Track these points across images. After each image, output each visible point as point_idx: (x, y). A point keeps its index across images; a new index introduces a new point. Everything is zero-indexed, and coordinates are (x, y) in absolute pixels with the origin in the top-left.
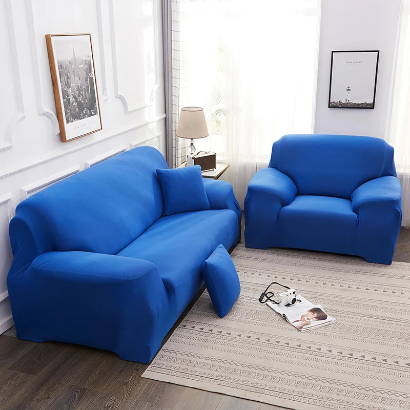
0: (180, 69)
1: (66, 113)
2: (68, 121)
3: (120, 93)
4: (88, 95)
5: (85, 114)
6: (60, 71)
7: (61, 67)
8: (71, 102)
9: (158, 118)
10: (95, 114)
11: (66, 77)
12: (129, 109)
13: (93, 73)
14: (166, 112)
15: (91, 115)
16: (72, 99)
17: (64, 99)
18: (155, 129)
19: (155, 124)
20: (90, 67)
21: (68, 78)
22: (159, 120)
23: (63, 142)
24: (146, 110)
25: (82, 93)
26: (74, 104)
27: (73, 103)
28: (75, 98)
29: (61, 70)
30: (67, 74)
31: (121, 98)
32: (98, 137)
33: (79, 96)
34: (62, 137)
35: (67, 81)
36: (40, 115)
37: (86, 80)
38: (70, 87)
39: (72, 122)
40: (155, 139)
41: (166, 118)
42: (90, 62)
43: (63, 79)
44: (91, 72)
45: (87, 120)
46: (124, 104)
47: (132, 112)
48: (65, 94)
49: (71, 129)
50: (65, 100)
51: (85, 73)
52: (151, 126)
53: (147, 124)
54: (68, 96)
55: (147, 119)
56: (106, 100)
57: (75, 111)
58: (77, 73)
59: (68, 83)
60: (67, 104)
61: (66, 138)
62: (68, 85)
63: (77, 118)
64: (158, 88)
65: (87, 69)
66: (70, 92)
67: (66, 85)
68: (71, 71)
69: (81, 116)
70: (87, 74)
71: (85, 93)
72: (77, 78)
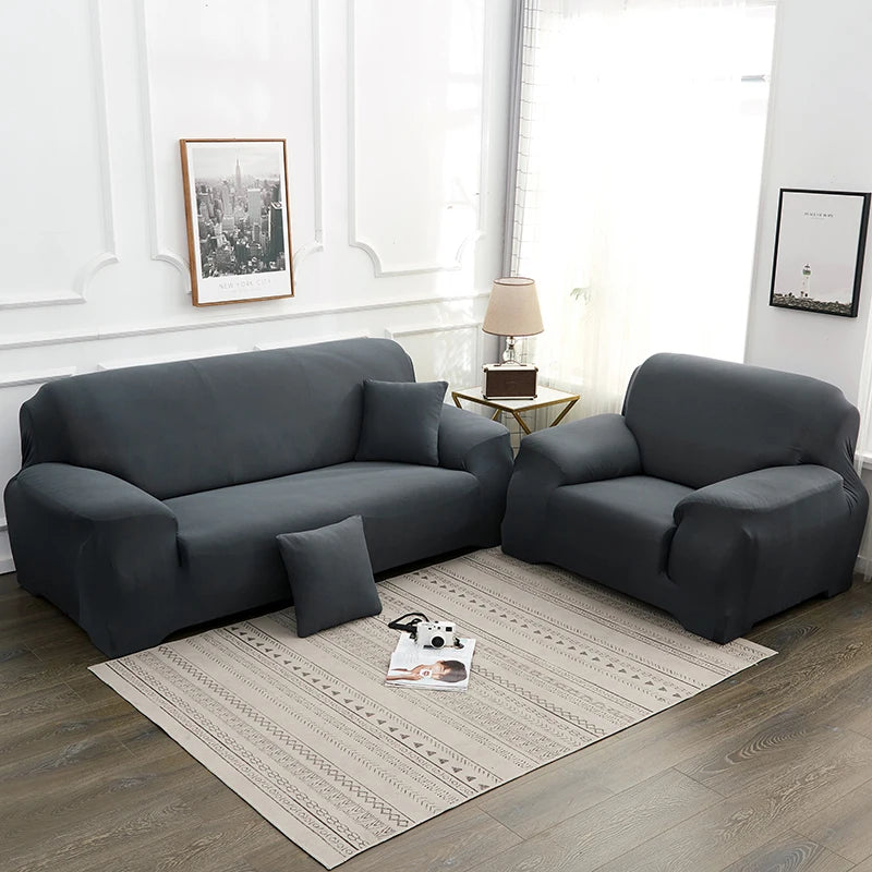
1: (204, 261)
2: (206, 274)
3: (359, 239)
4: (265, 237)
5: (251, 267)
6: (198, 196)
7: (202, 189)
8: (219, 244)
9: (476, 293)
10: (281, 267)
11: (211, 206)
12: (384, 270)
13: (283, 202)
15: (268, 270)
17: (201, 237)
19: (468, 303)
20: (274, 193)
21: (216, 207)
22: (478, 297)
23: (193, 306)
25: (247, 232)
26: (226, 248)
27: (224, 246)
28: (231, 240)
29: (201, 193)
30: (215, 201)
31: (365, 249)
32: (287, 307)
33: (240, 236)
34: (193, 297)
35: (215, 212)
36: (153, 260)
37: (264, 214)
38: (219, 221)
39: (217, 276)
40: (466, 330)
42: (278, 185)
43: (202, 208)
44: (277, 200)
45: (254, 276)
46: (372, 260)
47: (390, 274)
48: (207, 231)
49: (213, 288)
50: (205, 241)
51: (262, 201)
52: (454, 306)
53: (438, 301)
54: (213, 235)
55: (439, 292)
56: (320, 249)
57: (228, 259)
58: (242, 201)
59: (216, 215)
60: (210, 247)
61: (197, 300)
62: (216, 218)
63: (232, 272)
64: (482, 238)
65: (268, 195)
66: (218, 228)
67: (211, 218)
68: (226, 196)
69: (242, 270)
70: (268, 204)
71: (258, 234)
72: (239, 209)
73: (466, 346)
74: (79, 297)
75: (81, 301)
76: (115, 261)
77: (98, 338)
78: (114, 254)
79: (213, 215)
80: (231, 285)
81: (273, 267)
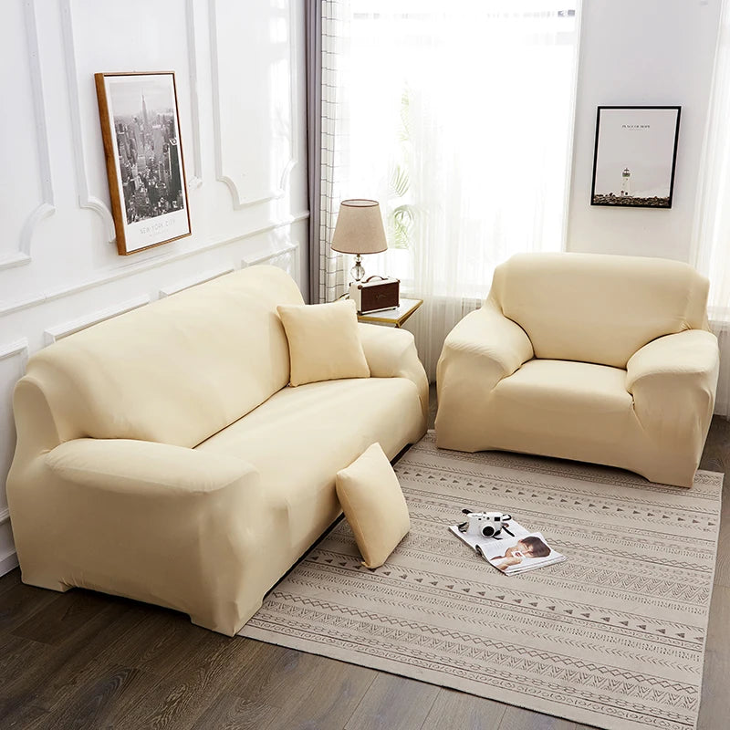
0: (336, 133)
1: (127, 206)
2: (130, 220)
3: (226, 173)
4: (168, 175)
5: (161, 208)
6: (118, 135)
7: (119, 127)
8: (137, 187)
9: (292, 219)
10: (180, 206)
11: (128, 146)
12: (242, 202)
13: (177, 138)
14: (309, 209)
15: (171, 210)
16: (138, 183)
17: (124, 181)
18: (288, 237)
19: (288, 228)
20: (171, 129)
21: (132, 147)
22: (294, 222)
23: (120, 254)
24: (273, 202)
25: (156, 172)
26: (142, 191)
27: (140, 189)
28: (144, 180)
29: (119, 133)
30: (131, 140)
31: (229, 184)
33: (151, 177)
34: (120, 245)
35: (131, 151)
36: (82, 208)
37: (165, 151)
38: (134, 162)
39: (137, 221)
40: (288, 255)
41: (309, 219)
42: (173, 121)
43: (122, 148)
44: (173, 136)
45: (163, 218)
46: (232, 194)
47: (245, 206)
48: (127, 174)
49: (137, 233)
50: (126, 184)
51: (162, 138)
52: (280, 233)
53: (272, 228)
54: (131, 177)
55: (274, 219)
56: (200, 185)
57: (144, 202)
58: (149, 139)
59: (132, 155)
60: (130, 190)
61: (125, 248)
62: (132, 159)
63: (147, 215)
64: (295, 167)
65: (167, 131)
66: (135, 170)
67: (129, 158)
68: (138, 134)
69: (154, 212)
70: (167, 141)
71: (162, 172)
72: (148, 147)
78: (53, 205)
79: (130, 155)
80: (148, 230)
81: (175, 207)
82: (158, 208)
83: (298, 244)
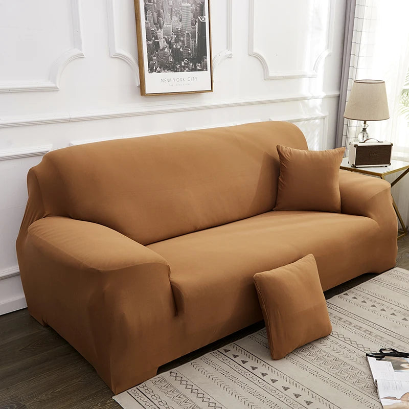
1: (150, 59)
2: (152, 70)
3: (256, 50)
4: (193, 43)
5: (184, 67)
6: (146, 5)
8: (161, 47)
9: (324, 95)
10: (204, 68)
11: (156, 15)
13: (206, 17)
15: (195, 70)
16: (162, 43)
17: (148, 39)
18: (319, 108)
19: (319, 101)
20: (201, 9)
21: (159, 15)
22: (325, 98)
23: (141, 95)
24: (305, 81)
25: (182, 39)
26: (166, 50)
27: (164, 48)
28: (169, 43)
29: (148, 3)
30: (159, 11)
31: (259, 58)
32: (207, 100)
33: (177, 41)
34: (141, 88)
35: (158, 19)
36: (111, 57)
37: (192, 24)
38: (161, 27)
39: (159, 72)
40: (317, 121)
42: (203, 2)
43: (149, 15)
44: (202, 14)
45: (186, 74)
46: (263, 68)
47: (275, 78)
48: (151, 35)
49: (157, 81)
50: (150, 43)
51: (192, 15)
52: (311, 103)
53: (303, 99)
54: (156, 38)
55: (304, 92)
56: (230, 56)
57: (167, 59)
58: (178, 13)
59: (159, 22)
60: (154, 48)
61: (145, 90)
62: (159, 25)
63: (170, 69)
65: (196, 10)
66: (160, 33)
67: (155, 24)
68: (166, 7)
69: (177, 68)
70: (195, 17)
71: (188, 40)
72: (175, 19)
73: (317, 133)
74: (54, 85)
75: (55, 89)
76: (81, 56)
77: (70, 121)
78: (81, 50)
79: (156, 22)
80: (169, 80)
81: (198, 68)
82: (181, 66)
83: (327, 114)
